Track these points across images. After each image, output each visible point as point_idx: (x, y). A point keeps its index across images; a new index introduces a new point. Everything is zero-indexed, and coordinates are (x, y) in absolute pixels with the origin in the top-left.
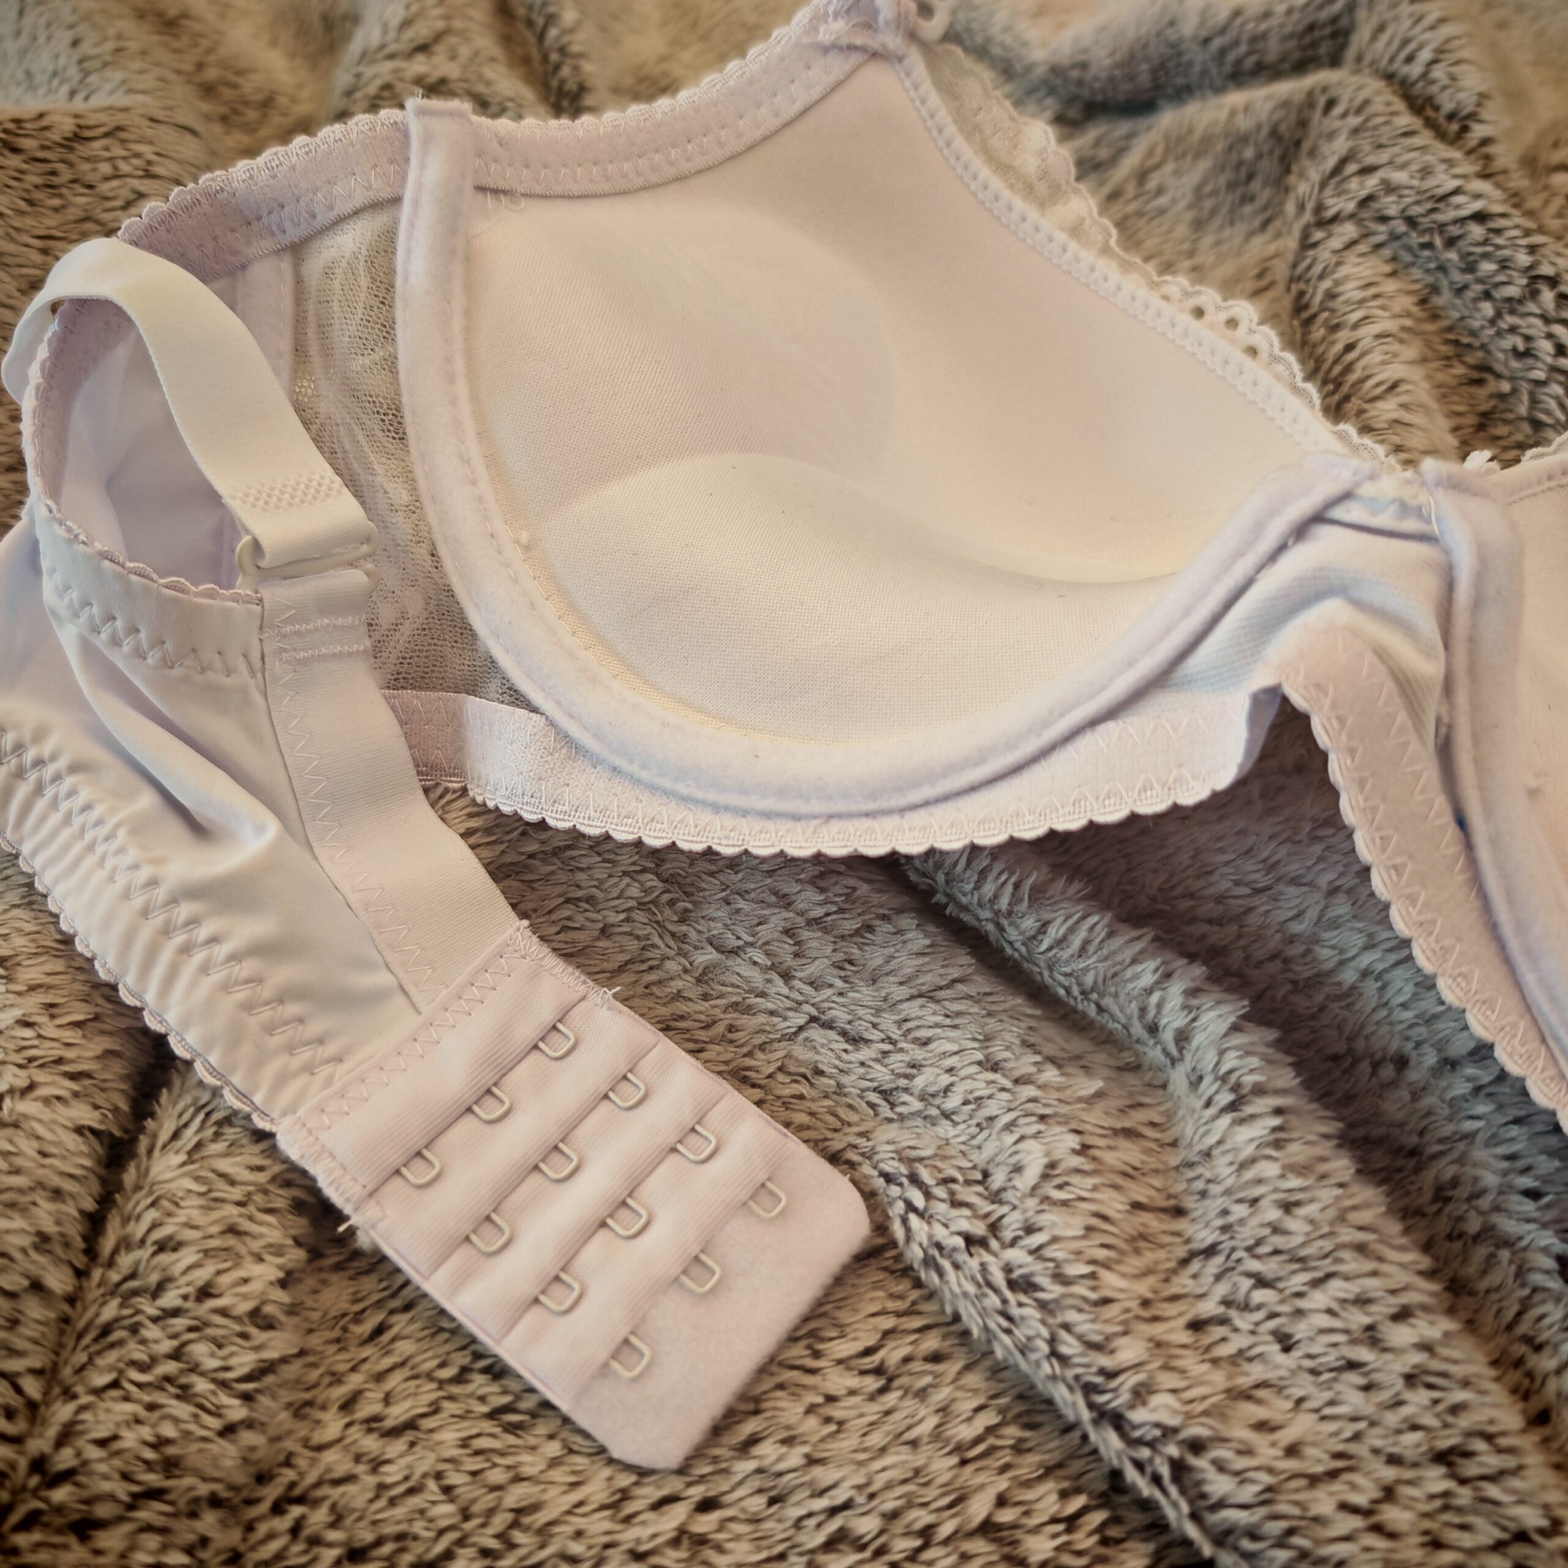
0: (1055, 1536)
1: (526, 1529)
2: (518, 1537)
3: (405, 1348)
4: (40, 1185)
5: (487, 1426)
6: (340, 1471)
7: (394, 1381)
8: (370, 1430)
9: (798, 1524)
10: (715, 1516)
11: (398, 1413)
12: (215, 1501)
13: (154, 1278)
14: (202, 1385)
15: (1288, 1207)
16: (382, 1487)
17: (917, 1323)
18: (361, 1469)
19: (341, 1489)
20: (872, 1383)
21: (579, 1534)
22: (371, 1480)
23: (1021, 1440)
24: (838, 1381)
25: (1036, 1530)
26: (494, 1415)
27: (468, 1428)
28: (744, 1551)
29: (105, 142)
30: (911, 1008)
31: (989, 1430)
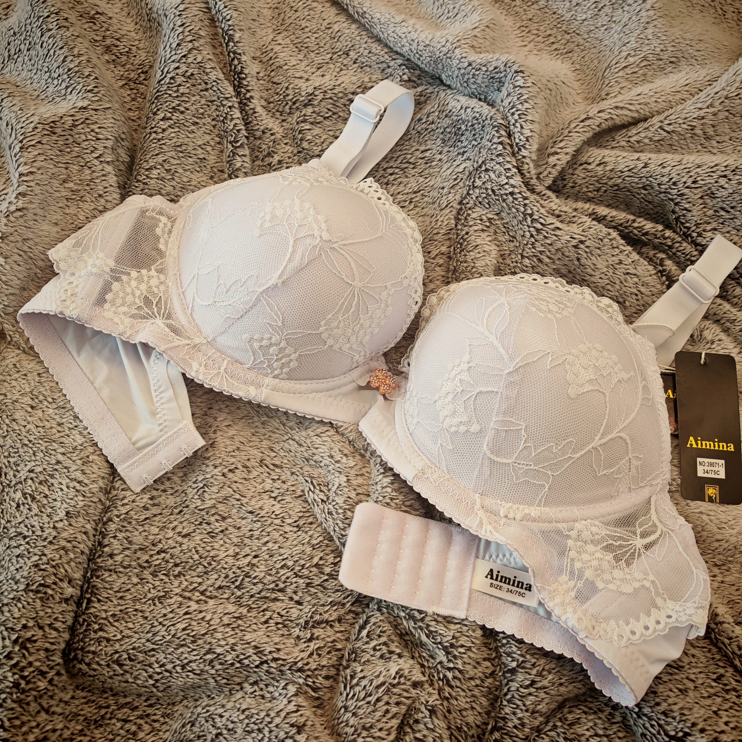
0: (331, 567)
1: (215, 561)
2: (213, 563)
3: (187, 516)
4: (99, 476)
5: (207, 536)
6: (172, 545)
7: (185, 524)
8: (179, 535)
9: (275, 562)
11: (185, 532)
16: (182, 550)
17: (308, 514)
18: (177, 545)
19: (172, 550)
20: (295, 529)
21: (226, 563)
22: (179, 548)
23: (327, 544)
24: (288, 528)
25: (327, 566)
26: (208, 533)
27: (202, 536)
28: (263, 568)
29: (82, 126)
30: (314, 439)
31: (321, 541)
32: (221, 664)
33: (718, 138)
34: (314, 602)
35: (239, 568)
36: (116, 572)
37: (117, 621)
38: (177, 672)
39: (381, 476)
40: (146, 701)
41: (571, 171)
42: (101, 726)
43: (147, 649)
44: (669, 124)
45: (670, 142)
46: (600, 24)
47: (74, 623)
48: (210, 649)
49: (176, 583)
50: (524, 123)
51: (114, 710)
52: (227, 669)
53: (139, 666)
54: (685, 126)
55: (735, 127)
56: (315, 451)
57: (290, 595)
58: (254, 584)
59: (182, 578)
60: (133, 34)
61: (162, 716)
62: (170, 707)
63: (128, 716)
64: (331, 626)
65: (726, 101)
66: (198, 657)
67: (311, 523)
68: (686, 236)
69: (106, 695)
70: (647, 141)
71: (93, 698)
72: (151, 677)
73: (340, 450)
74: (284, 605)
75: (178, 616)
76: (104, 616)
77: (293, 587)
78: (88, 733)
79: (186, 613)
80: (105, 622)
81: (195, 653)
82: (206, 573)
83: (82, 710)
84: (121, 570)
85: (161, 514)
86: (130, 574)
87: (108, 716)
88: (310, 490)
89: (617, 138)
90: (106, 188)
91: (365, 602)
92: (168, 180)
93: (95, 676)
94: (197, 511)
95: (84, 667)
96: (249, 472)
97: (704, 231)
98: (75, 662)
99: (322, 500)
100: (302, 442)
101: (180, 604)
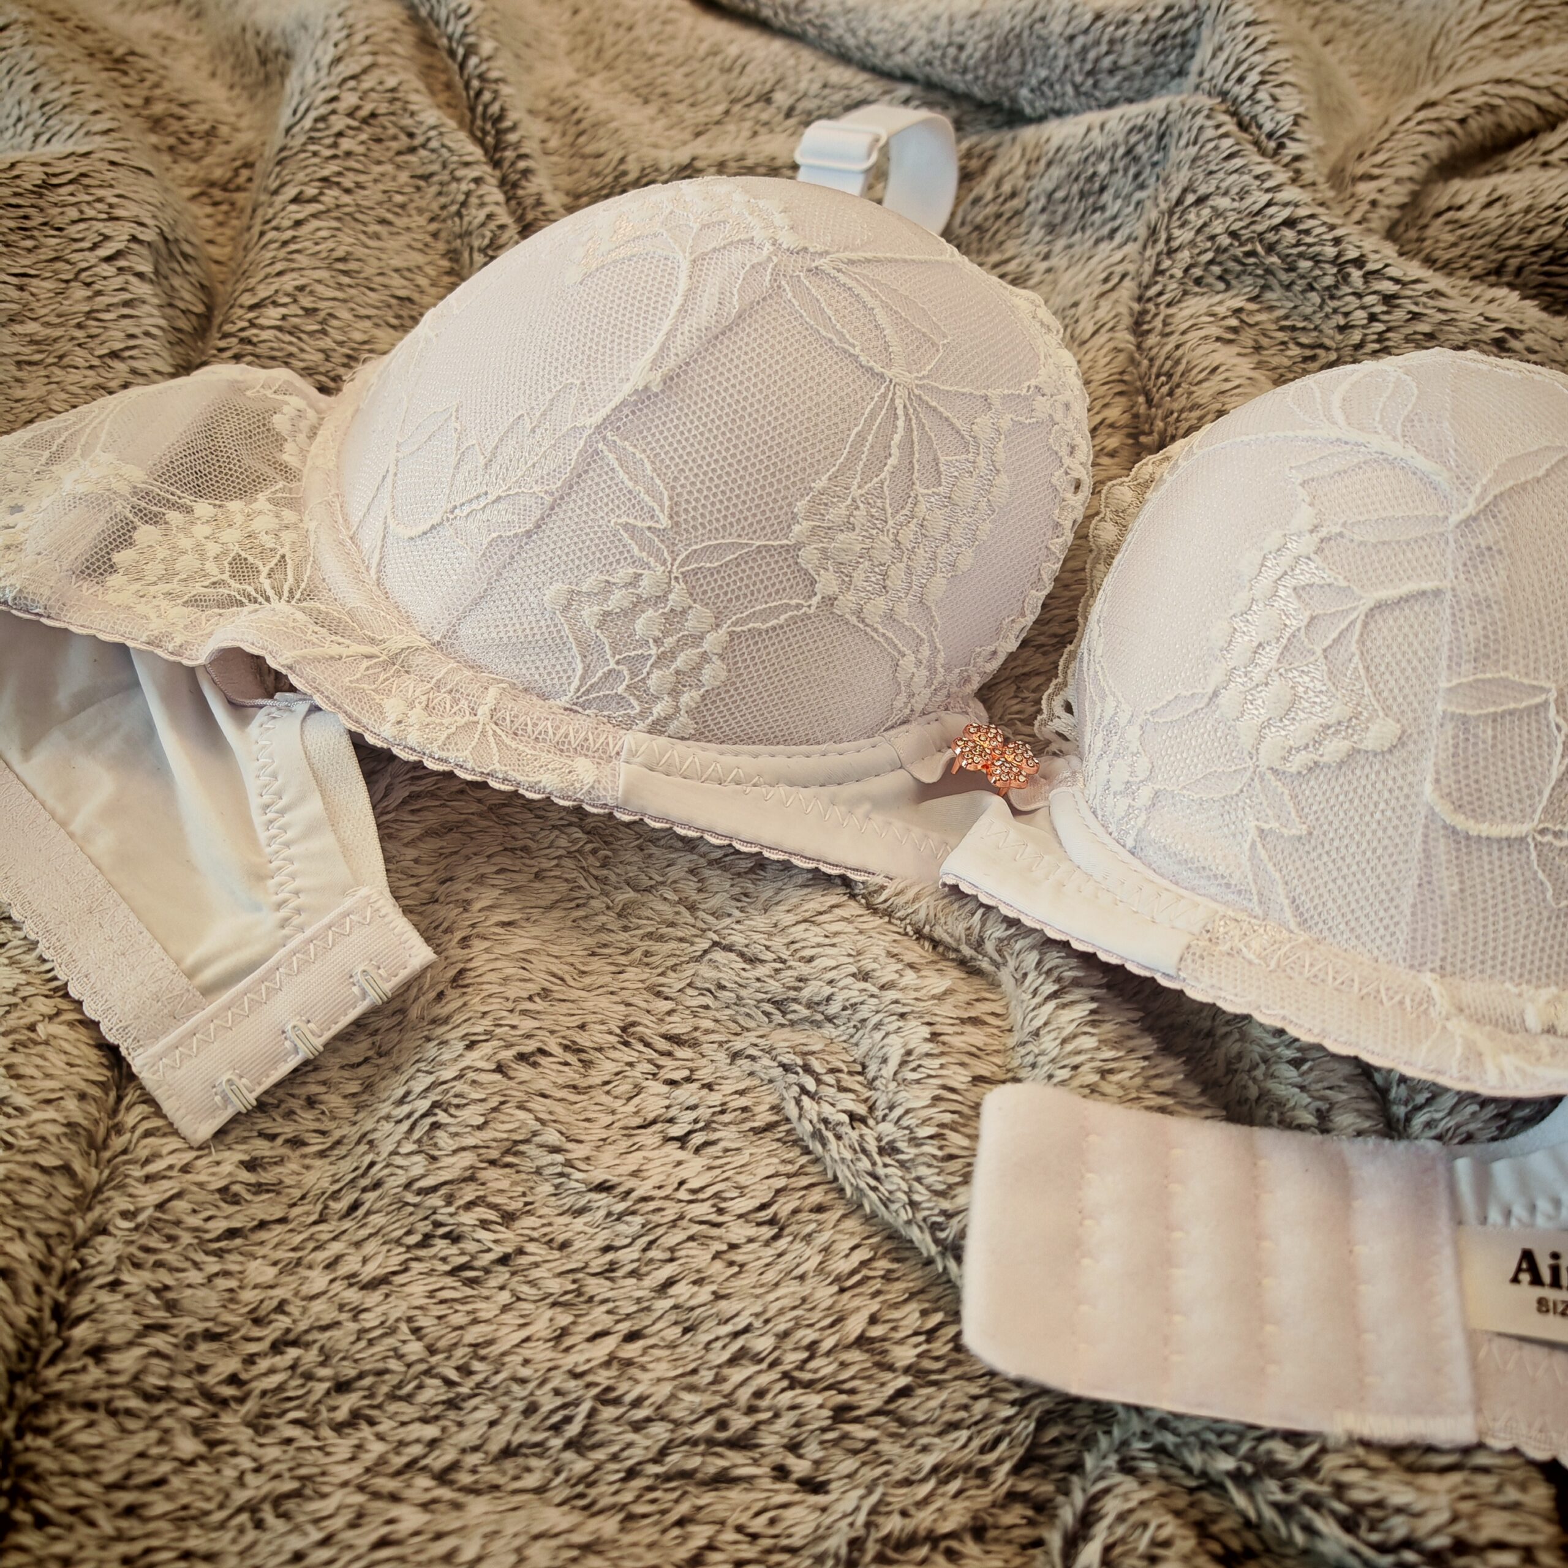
0: (916, 1346)
1: (483, 1359)
2: (477, 1366)
3: (377, 1220)
4: (68, 1087)
5: (449, 1281)
6: (326, 1320)
7: (370, 1246)
8: (351, 1285)
9: (707, 1346)
10: (640, 1344)
11: (371, 1271)
15: (1104, 1073)
16: (361, 1332)
17: (805, 1181)
18: (344, 1316)
19: (328, 1334)
20: (767, 1232)
21: (526, 1362)
22: (353, 1326)
23: (890, 1271)
24: (738, 1232)
25: (901, 1342)
26: (454, 1272)
27: (432, 1283)
28: (663, 1369)
29: (70, 188)
30: (798, 932)
31: (864, 1264)
34: (869, 1474)
35: (576, 1376)
36: (113, 1413)
39: (1051, 1005)
49: (342, 1447)
50: (1277, 91)
56: (805, 969)
57: (776, 1458)
58: (638, 1427)
59: (366, 1431)
64: (951, 1555)
67: (820, 1208)
73: (891, 955)
74: (754, 1498)
75: (347, 1556)
77: (782, 1424)
79: (383, 1543)
82: (452, 1404)
84: (135, 1403)
85: (283, 1220)
86: (167, 1422)
88: (804, 1091)
89: (1512, 161)
90: (132, 336)
91: (1062, 1461)
92: (311, 334)
94: (411, 1198)
96: (587, 1064)
99: (853, 1117)
100: (756, 950)
101: (360, 1515)
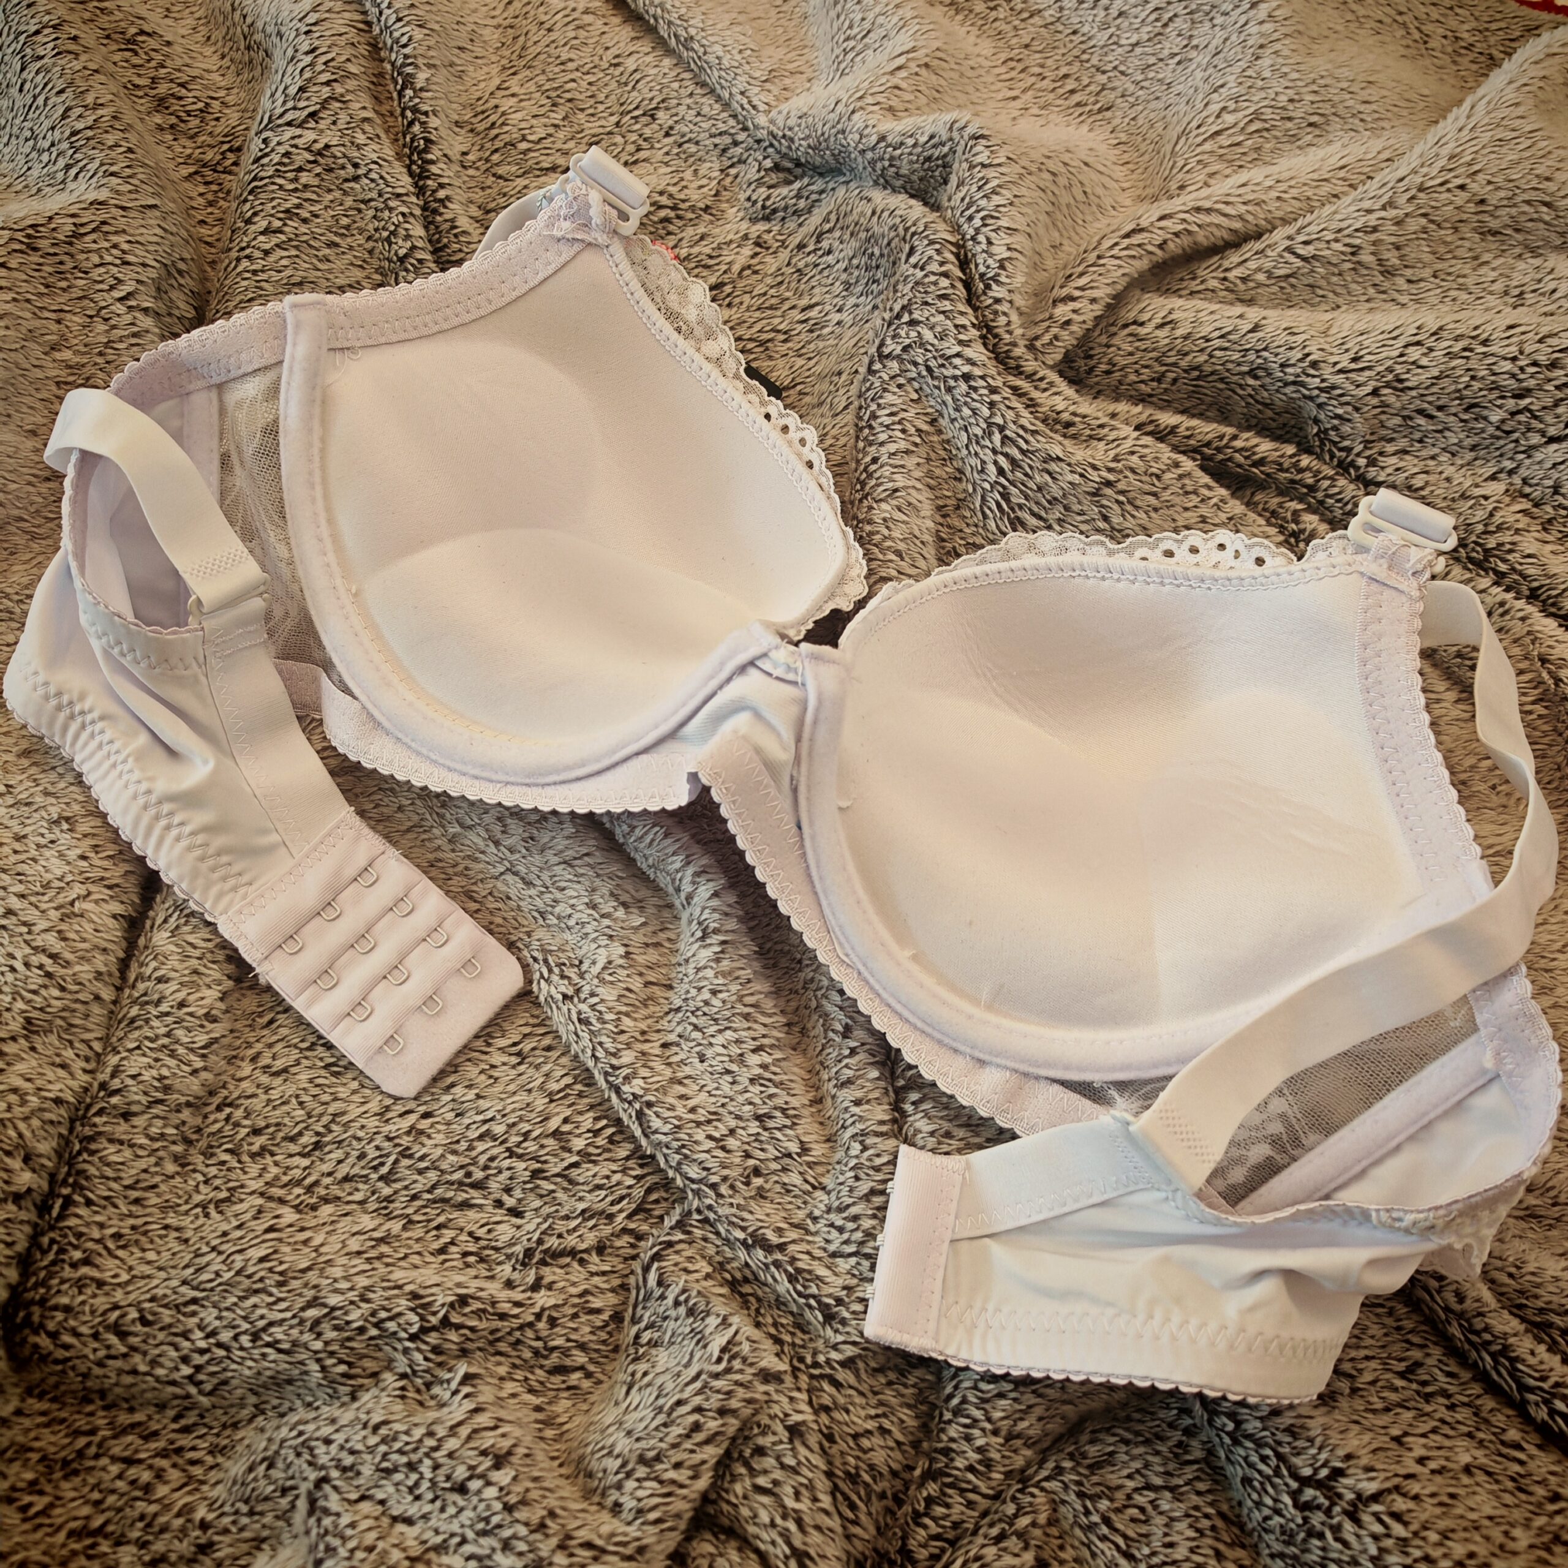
0: (586, 1139)
1: (339, 1123)
2: (334, 1127)
3: (284, 1031)
4: (96, 947)
5: (323, 1072)
6: (249, 1092)
7: (278, 1048)
8: (265, 1072)
9: (467, 1127)
10: (429, 1121)
11: (279, 1064)
12: (188, 1104)
13: (156, 997)
14: (181, 1051)
15: (715, 993)
16: (269, 1101)
17: (542, 1030)
18: (260, 1091)
19: (249, 1101)
20: (514, 1060)
21: (362, 1127)
22: (264, 1097)
23: (580, 1092)
25: (578, 1135)
26: (327, 1067)
27: (313, 1073)
28: (440, 1138)
30: (558, 869)
31: (567, 1086)
32: (336, 1328)
33: (1408, 272)
34: (547, 1210)
35: (389, 1139)
37: (123, 1247)
38: (242, 1349)
39: (697, 946)
40: (175, 1419)
41: (1103, 339)
42: (76, 1473)
43: (181, 1300)
44: (1306, 243)
45: (1311, 281)
46: (1166, 52)
47: (29, 1249)
48: (316, 1298)
49: (254, 1169)
51: (105, 1439)
52: (349, 1339)
53: (161, 1336)
54: (1338, 246)
55: (1442, 249)
56: (558, 895)
57: (497, 1196)
58: (420, 1172)
59: (269, 1160)
60: (216, 77)
61: (211, 1453)
62: (228, 1432)
63: (136, 1451)
64: (582, 1262)
65: (1421, 195)
66: (289, 1315)
67: (549, 1049)
68: (1344, 467)
69: (90, 1408)
70: (1261, 277)
71: (63, 1414)
72: (185, 1360)
73: (612, 894)
74: (482, 1217)
75: (251, 1235)
76: (96, 1234)
77: (501, 1178)
78: (48, 1488)
79: (271, 1229)
80: (99, 1248)
81: (283, 1305)
83: (36, 1439)
84: (144, 1142)
86: (161, 1153)
87: (93, 1450)
88: (542, 976)
89: (1200, 272)
91: (657, 1213)
93: (69, 1359)
95: (44, 1341)
97: (1381, 454)
98: (27, 1331)
99: (566, 996)
100: (532, 877)
101: (260, 1212)
